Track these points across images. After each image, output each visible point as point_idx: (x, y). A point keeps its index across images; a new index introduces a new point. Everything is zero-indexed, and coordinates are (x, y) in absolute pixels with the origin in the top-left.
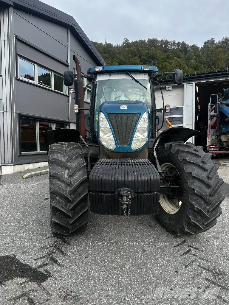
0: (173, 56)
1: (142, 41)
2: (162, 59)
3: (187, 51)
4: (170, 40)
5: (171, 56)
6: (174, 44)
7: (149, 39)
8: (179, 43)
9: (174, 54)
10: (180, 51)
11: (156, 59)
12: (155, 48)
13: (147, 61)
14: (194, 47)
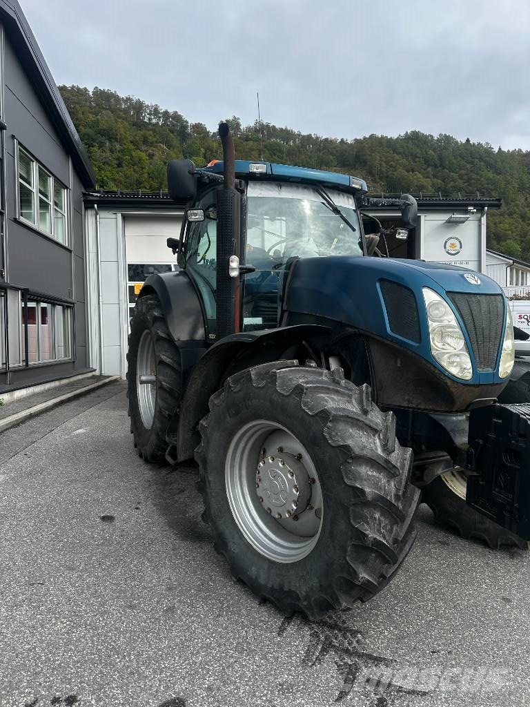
0: (156, 139)
1: (79, 89)
2: (132, 142)
3: (186, 135)
4: (147, 102)
5: (150, 138)
6: (156, 112)
7: (96, 87)
8: (166, 113)
9: (157, 137)
10: (172, 132)
11: (116, 139)
12: (112, 112)
13: (94, 140)
14: (199, 128)
